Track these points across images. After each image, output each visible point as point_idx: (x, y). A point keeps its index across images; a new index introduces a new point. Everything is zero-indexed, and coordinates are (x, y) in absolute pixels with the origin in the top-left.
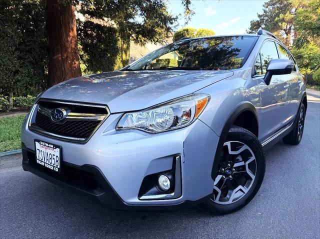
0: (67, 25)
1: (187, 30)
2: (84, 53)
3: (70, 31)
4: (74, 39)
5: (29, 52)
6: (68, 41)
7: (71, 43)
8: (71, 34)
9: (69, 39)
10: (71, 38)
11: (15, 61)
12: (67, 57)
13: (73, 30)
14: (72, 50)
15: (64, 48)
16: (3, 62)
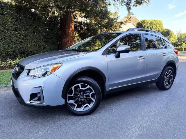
0: (69, 25)
1: (144, 21)
2: (80, 38)
3: (70, 28)
4: (72, 31)
5: (51, 39)
6: (69, 33)
7: (71, 33)
8: (71, 29)
9: (70, 32)
10: (71, 31)
11: (44, 43)
12: (68, 40)
13: (71, 27)
14: (71, 37)
15: (67, 36)
16: (38, 44)
